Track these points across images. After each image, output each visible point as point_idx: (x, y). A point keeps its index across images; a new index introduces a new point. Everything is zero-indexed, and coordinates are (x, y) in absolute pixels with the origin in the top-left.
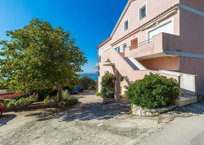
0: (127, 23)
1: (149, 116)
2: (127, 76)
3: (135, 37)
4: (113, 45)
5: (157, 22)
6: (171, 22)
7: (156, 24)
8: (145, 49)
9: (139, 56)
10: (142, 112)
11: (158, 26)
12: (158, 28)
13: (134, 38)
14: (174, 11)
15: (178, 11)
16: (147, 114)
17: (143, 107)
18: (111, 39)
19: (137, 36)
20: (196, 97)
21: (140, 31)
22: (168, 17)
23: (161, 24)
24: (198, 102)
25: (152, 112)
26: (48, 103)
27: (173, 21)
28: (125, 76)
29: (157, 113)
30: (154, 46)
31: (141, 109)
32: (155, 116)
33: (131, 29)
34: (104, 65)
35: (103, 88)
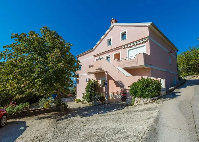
0: (110, 41)
1: (149, 103)
2: (121, 80)
3: (118, 52)
4: (95, 56)
5: (135, 45)
6: (144, 46)
7: (134, 46)
8: (131, 62)
9: (126, 66)
10: (145, 101)
11: (135, 47)
12: (136, 48)
13: (116, 53)
14: (146, 40)
15: (149, 41)
16: (148, 101)
17: (145, 98)
18: (93, 51)
19: (119, 51)
20: (166, 92)
21: (122, 48)
22: (142, 43)
23: (138, 46)
24: (167, 94)
25: (151, 100)
26: (49, 108)
27: (145, 46)
28: (119, 81)
29: (154, 100)
30: (138, 60)
31: (143, 99)
32: (153, 102)
33: (114, 45)
34: (88, 73)
35: (89, 94)
